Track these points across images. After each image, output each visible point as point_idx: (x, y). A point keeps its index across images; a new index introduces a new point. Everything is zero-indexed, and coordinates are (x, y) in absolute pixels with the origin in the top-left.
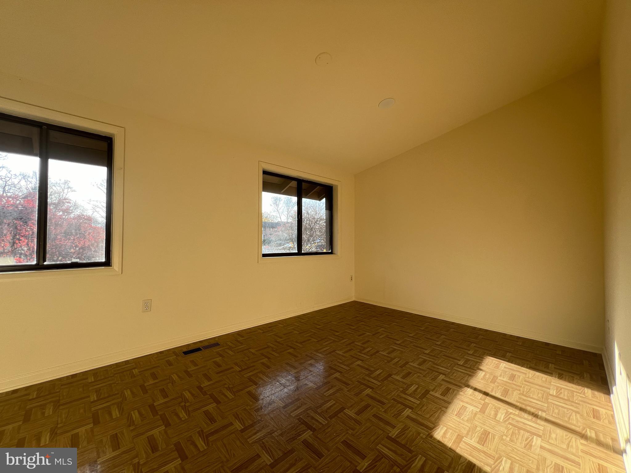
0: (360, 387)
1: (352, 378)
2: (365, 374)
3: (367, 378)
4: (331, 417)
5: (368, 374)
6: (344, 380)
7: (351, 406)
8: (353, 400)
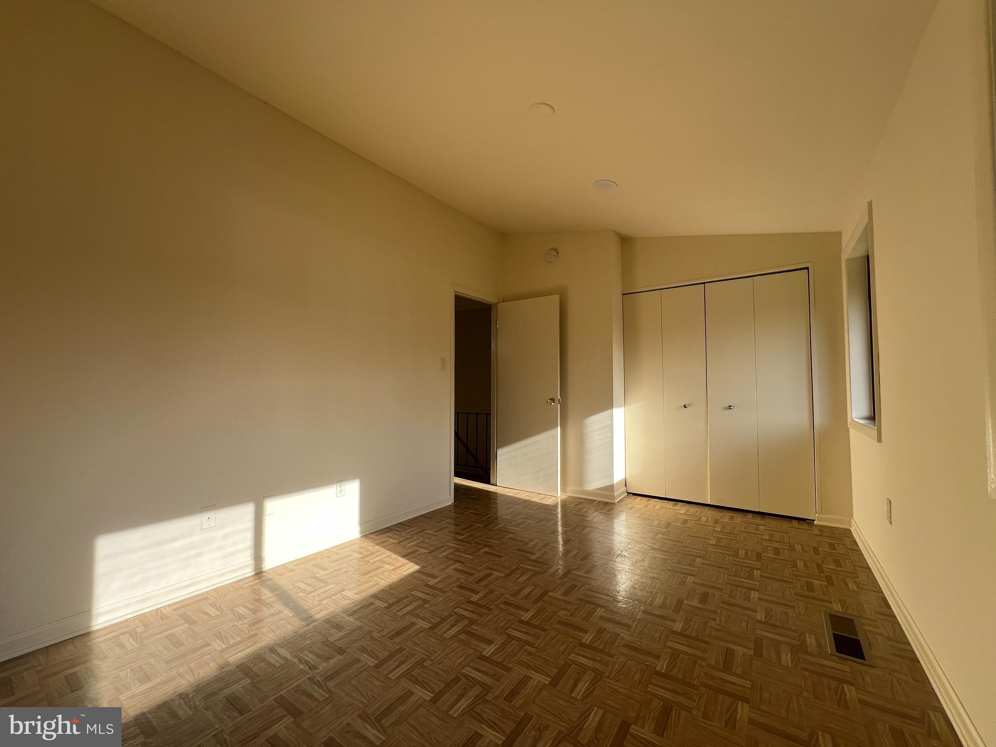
0: (487, 601)
1: (500, 613)
2: (478, 624)
3: (475, 617)
4: (517, 569)
5: (472, 625)
6: (512, 610)
7: (497, 579)
8: (496, 585)
